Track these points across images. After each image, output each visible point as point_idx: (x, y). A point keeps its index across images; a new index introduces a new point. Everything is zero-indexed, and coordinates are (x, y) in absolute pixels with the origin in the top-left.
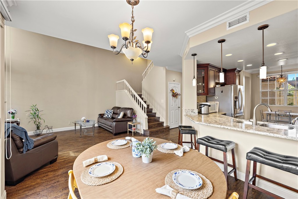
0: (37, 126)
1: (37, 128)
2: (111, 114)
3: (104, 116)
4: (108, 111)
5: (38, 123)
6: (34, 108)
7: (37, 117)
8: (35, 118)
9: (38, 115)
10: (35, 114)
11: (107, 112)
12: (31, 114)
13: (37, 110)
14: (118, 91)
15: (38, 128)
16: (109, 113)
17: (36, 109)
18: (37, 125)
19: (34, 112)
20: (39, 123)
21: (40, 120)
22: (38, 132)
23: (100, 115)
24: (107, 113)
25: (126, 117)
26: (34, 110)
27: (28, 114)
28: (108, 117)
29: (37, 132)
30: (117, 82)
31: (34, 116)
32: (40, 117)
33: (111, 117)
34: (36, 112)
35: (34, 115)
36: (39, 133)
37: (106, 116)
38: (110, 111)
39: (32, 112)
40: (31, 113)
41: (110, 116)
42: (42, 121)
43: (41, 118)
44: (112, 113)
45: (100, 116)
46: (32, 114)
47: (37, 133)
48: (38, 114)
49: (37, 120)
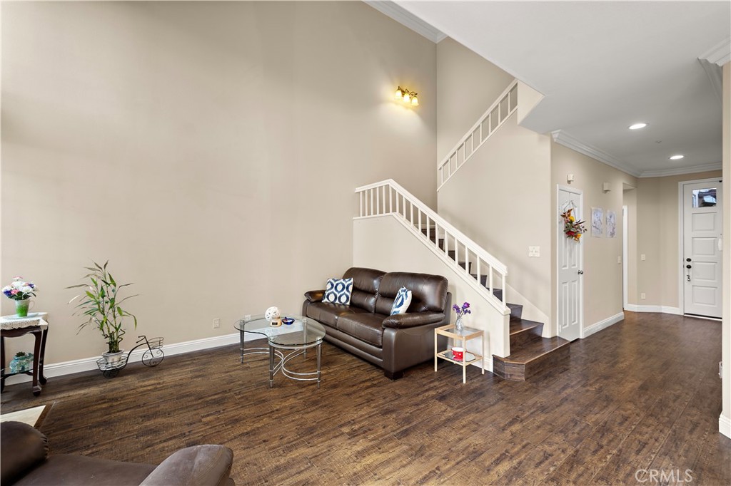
0: (108, 340)
1: (111, 348)
2: (348, 294)
3: (326, 300)
4: (335, 281)
5: (112, 329)
6: (98, 273)
7: (111, 307)
8: (103, 313)
9: (113, 300)
10: (103, 297)
11: (332, 285)
12: (88, 298)
13: (109, 281)
14: (361, 217)
15: (114, 347)
16: (340, 287)
17: (108, 277)
18: (111, 335)
19: (100, 289)
20: (117, 329)
21: (119, 318)
22: (115, 361)
23: (311, 294)
24: (333, 290)
25: (423, 308)
26: (100, 283)
27: (76, 297)
28: (337, 301)
29: (110, 361)
30: (358, 190)
31: (98, 303)
32: (118, 308)
33: (348, 303)
34: (105, 288)
35: (101, 299)
36: (116, 365)
37: (332, 298)
38: (342, 281)
39: (91, 289)
40: (89, 294)
41: (344, 299)
42: (126, 323)
43: (122, 309)
44: (351, 288)
45: (313, 300)
46: (93, 296)
47: (110, 365)
48: (112, 296)
49: (110, 318)
